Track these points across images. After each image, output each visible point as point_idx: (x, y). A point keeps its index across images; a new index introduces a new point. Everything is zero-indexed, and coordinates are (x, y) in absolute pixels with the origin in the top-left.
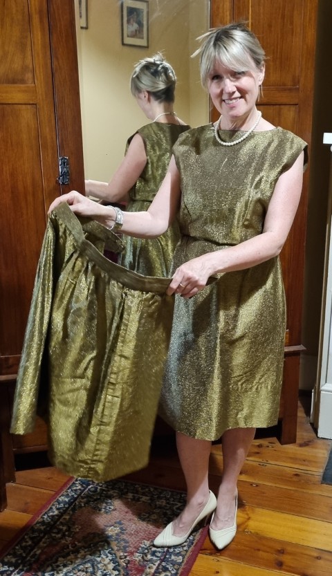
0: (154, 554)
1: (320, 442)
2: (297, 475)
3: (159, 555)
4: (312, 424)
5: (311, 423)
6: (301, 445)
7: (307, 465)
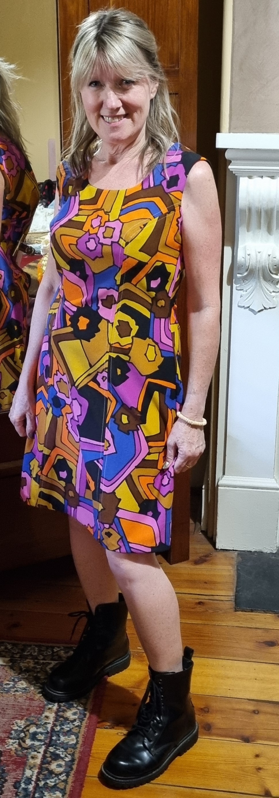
0: (34, 737)
1: (220, 555)
2: (200, 603)
3: (42, 737)
4: (205, 533)
5: (202, 531)
6: (196, 563)
7: (211, 589)
